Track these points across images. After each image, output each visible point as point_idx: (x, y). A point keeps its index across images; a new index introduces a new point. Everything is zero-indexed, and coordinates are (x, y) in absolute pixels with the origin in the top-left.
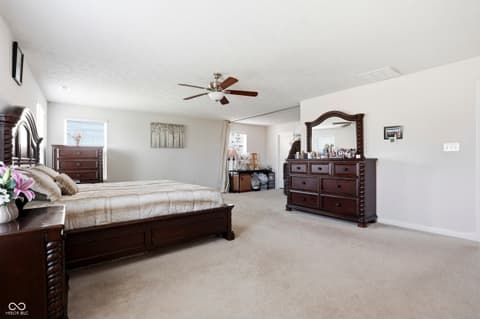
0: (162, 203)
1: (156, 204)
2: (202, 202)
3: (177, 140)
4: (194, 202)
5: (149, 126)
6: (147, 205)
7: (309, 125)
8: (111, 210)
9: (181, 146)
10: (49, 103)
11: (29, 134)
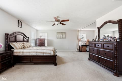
0: (35, 52)
1: (33, 52)
2: (46, 53)
3: (63, 36)
4: (43, 53)
5: (56, 33)
6: (31, 52)
7: (99, 29)
8: (23, 52)
9: (64, 38)
10: (37, 30)
11: (23, 37)
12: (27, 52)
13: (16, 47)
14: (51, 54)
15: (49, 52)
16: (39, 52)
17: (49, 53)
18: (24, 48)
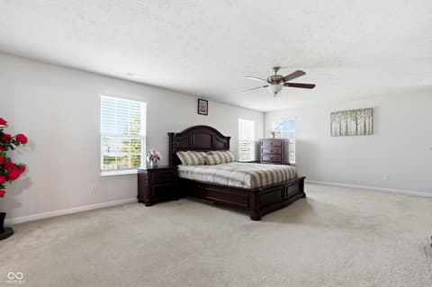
5: (329, 116)
9: (367, 132)
10: (264, 113)
11: (212, 136)
12: (199, 174)
13: (185, 161)
14: (243, 183)
15: (241, 177)
16: (219, 176)
17: (242, 180)
18: (206, 164)
